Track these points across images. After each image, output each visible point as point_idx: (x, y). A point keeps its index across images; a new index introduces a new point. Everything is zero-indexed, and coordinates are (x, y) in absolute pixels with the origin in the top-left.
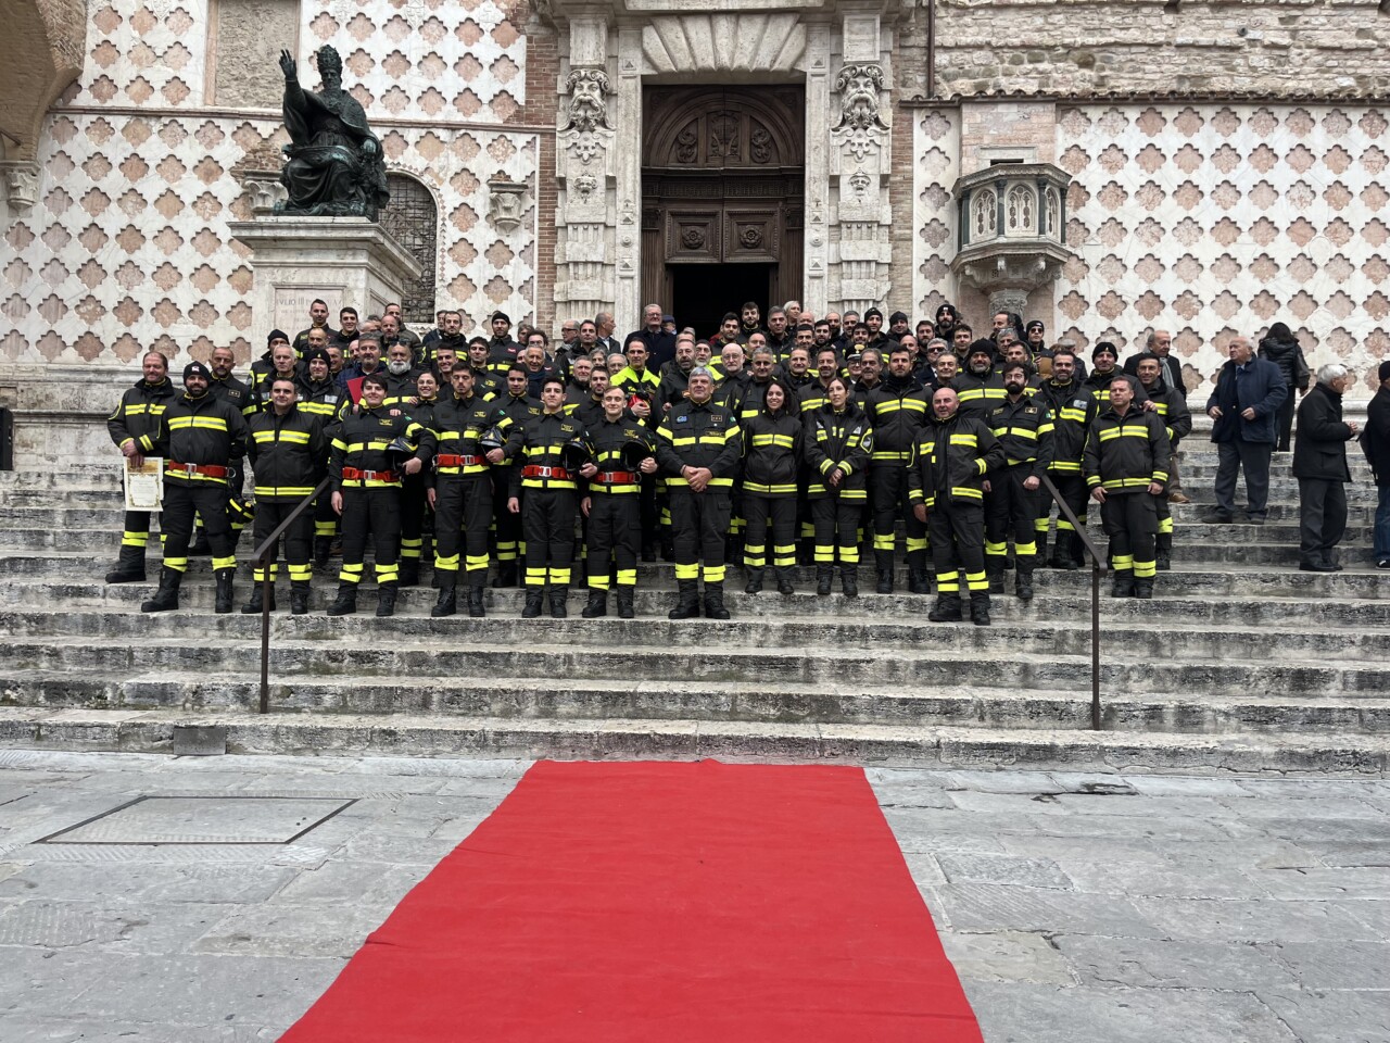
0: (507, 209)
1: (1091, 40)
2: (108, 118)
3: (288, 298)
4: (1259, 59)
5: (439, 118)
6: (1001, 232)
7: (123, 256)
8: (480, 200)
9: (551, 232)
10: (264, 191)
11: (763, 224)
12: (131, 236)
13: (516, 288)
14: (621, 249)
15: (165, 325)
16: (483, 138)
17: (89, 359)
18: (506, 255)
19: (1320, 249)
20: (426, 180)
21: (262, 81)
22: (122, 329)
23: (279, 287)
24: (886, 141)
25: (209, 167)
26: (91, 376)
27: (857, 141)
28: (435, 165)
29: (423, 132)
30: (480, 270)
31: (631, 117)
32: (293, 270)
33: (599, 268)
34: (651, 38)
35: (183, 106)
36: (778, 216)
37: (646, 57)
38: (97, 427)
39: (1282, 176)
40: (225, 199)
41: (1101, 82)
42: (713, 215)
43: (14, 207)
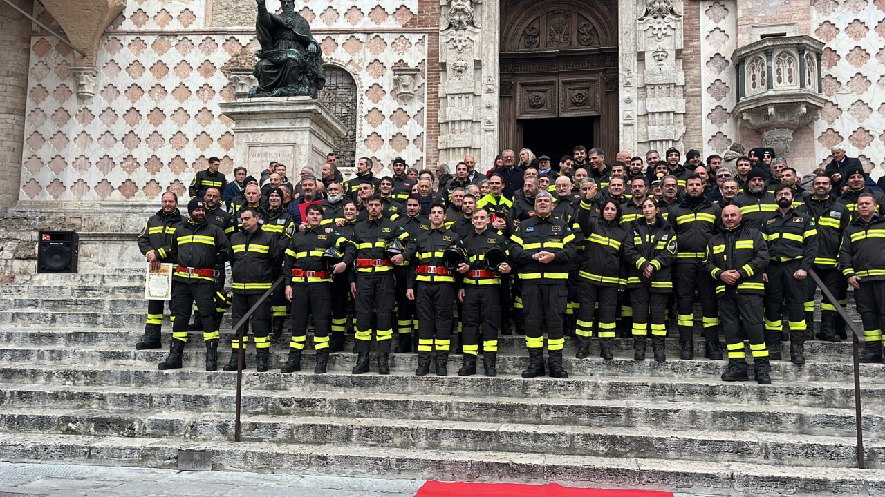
0: (405, 86)
2: (142, 38)
3: (257, 152)
5: (359, 26)
6: (770, 87)
7: (151, 129)
8: (387, 81)
9: (436, 101)
10: (242, 82)
11: (588, 88)
12: (157, 115)
13: (411, 141)
14: (485, 111)
15: (177, 174)
16: (389, 38)
17: (128, 197)
18: (405, 118)
20: (349, 69)
21: (242, 9)
22: (150, 177)
23: (251, 145)
24: (679, 25)
25: (207, 68)
26: (129, 209)
27: (657, 26)
28: (356, 58)
29: (348, 36)
30: (387, 129)
31: (492, 18)
32: (260, 134)
33: (469, 124)
35: (191, 28)
36: (599, 83)
38: (132, 243)
40: (217, 88)
42: (551, 84)
43: (82, 97)
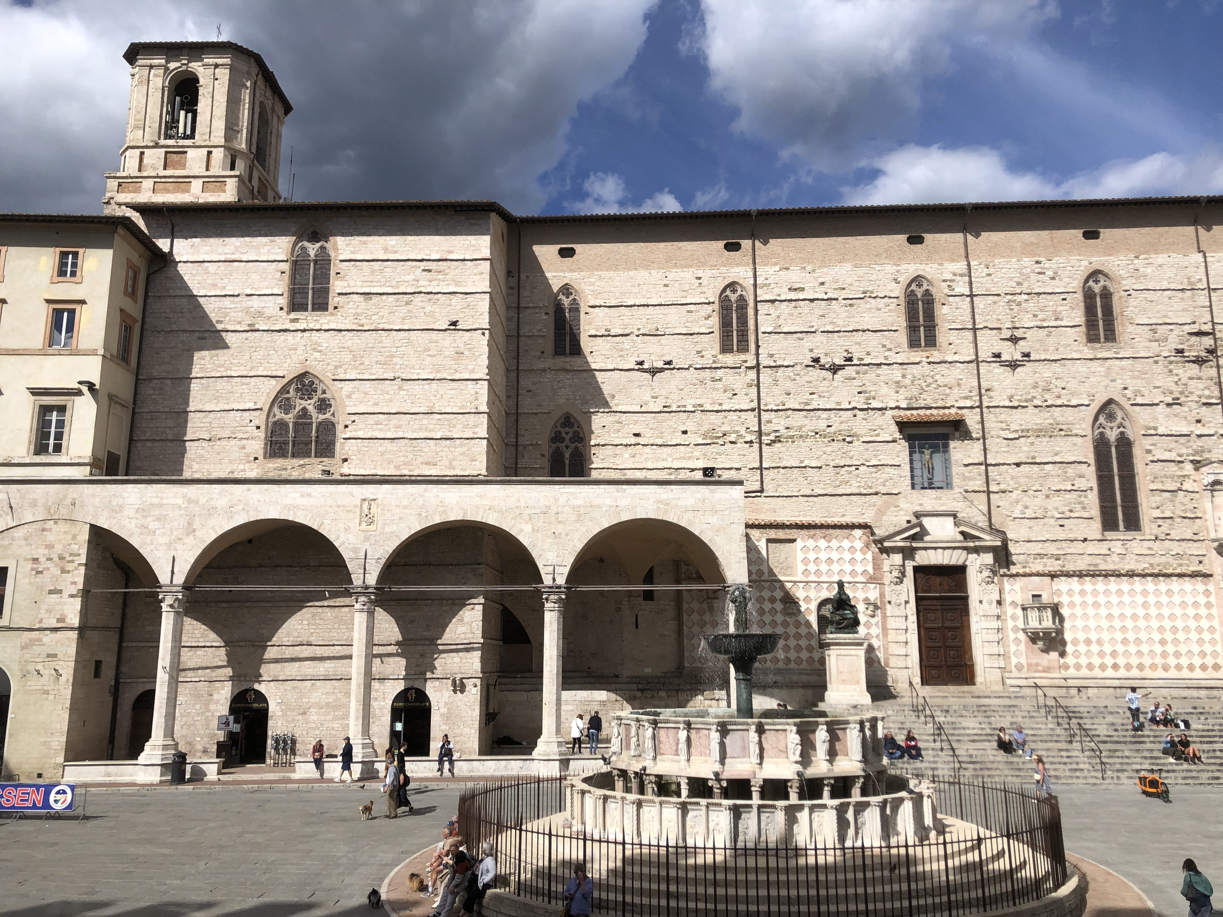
0: (871, 611)
1: (1059, 553)
3: (841, 658)
4: (1116, 558)
5: (844, 579)
6: (1040, 624)
9: (885, 617)
13: (874, 636)
14: (911, 624)
16: (860, 586)
18: (870, 625)
19: (1142, 623)
21: (784, 568)
24: (997, 588)
25: (773, 600)
27: (988, 589)
31: (910, 579)
33: (904, 630)
34: (916, 555)
35: (762, 578)
37: (915, 561)
39: (1126, 599)
40: (779, 609)
41: (1064, 566)
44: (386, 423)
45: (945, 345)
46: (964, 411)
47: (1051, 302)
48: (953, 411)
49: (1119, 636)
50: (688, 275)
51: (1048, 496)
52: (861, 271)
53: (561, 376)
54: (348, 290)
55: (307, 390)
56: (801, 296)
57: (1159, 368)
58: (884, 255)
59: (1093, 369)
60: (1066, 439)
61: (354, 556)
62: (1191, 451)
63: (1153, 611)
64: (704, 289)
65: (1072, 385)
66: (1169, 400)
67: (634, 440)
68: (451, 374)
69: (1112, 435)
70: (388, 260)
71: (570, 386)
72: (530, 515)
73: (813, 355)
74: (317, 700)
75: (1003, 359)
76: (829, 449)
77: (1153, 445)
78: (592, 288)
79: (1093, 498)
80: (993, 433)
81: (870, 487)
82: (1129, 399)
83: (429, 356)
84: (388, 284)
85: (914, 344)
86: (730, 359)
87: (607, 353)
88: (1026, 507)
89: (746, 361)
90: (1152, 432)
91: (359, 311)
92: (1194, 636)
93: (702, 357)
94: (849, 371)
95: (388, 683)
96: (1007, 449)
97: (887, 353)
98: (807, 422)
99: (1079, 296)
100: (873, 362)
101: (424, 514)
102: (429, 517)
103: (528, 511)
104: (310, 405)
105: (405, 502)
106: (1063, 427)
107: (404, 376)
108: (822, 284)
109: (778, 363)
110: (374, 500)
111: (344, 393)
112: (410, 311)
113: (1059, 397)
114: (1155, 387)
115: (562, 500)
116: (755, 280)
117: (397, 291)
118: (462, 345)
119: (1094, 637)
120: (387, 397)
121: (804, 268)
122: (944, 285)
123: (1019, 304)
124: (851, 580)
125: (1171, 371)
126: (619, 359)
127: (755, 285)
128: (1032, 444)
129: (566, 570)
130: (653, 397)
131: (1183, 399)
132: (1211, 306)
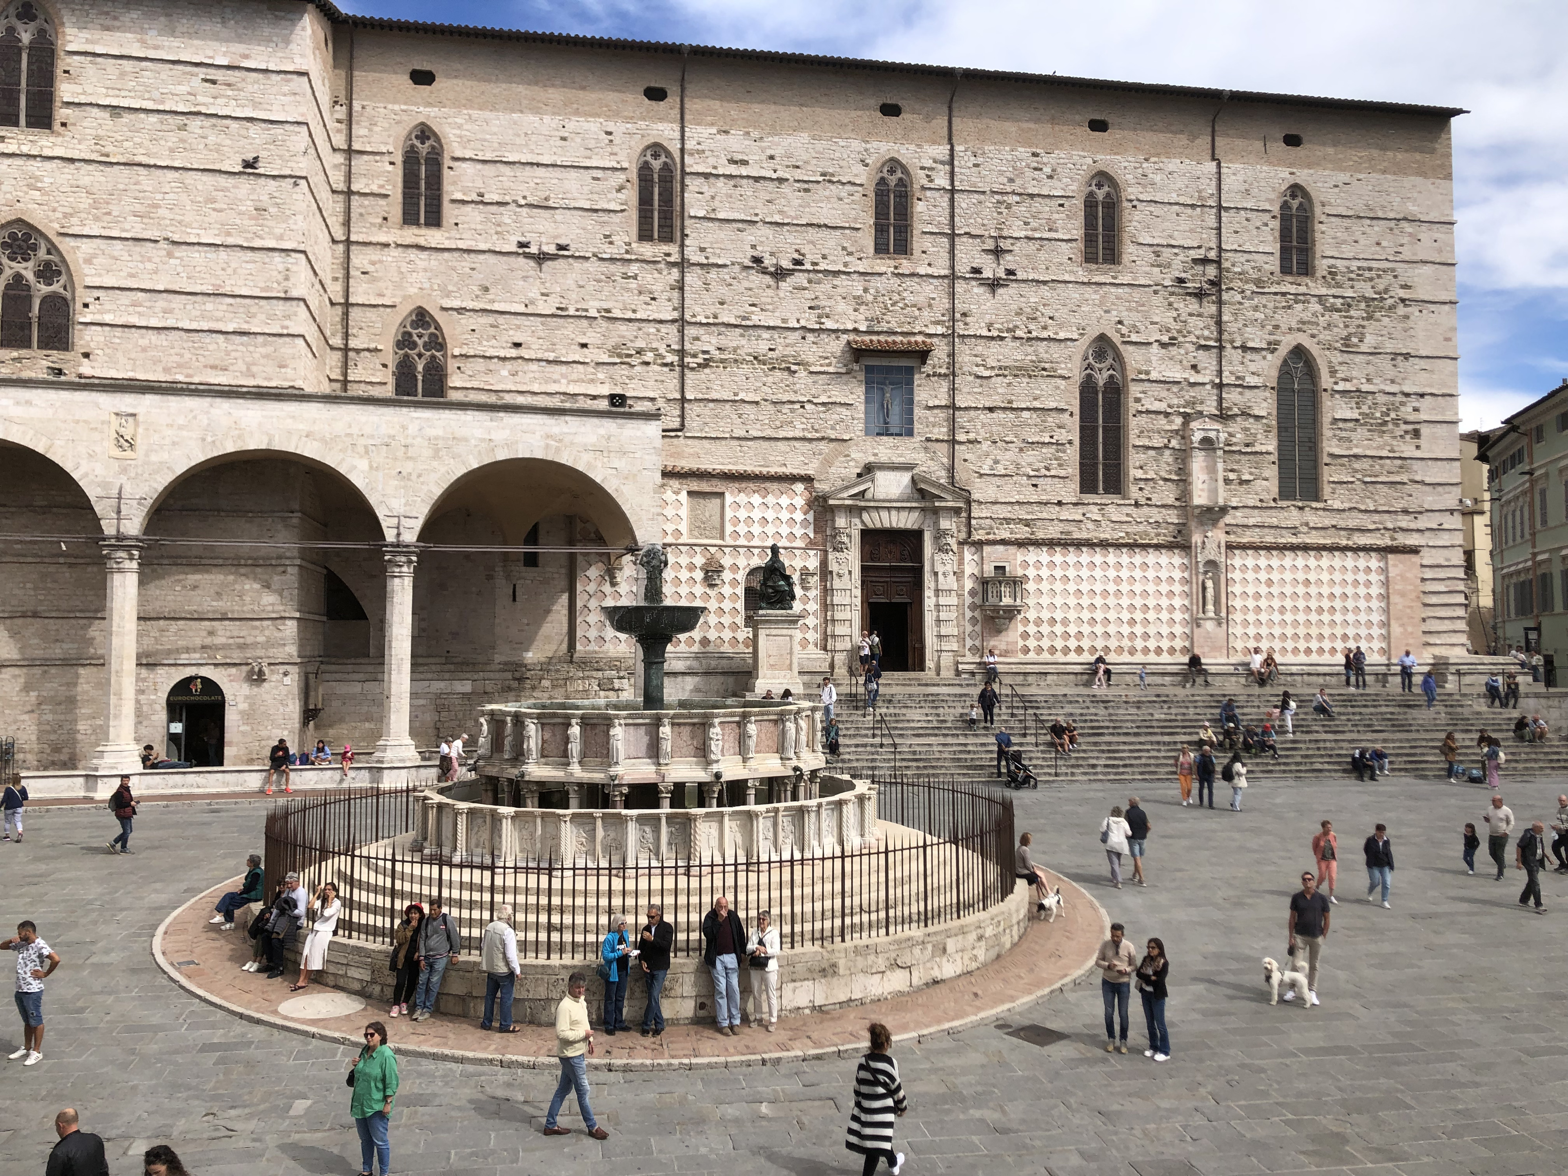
0: (809, 583)
1: (1028, 517)
3: (771, 640)
4: (1090, 525)
6: (1001, 600)
9: (825, 590)
11: (906, 587)
16: (798, 552)
18: (806, 601)
19: (1111, 601)
21: (708, 528)
23: (767, 635)
24: (955, 558)
25: (692, 567)
27: (944, 558)
31: (857, 546)
32: (773, 630)
33: (846, 606)
34: (865, 516)
35: (680, 541)
36: (912, 584)
37: (862, 522)
39: (1098, 573)
40: (698, 579)
41: (1033, 533)
42: (887, 583)
43: (613, 584)
44: (148, 304)
45: (917, 252)
46: (935, 340)
47: (1045, 208)
48: (920, 338)
49: (1086, 615)
50: (593, 127)
51: (1021, 450)
52: (820, 145)
53: (413, 254)
54: (83, 99)
55: (20, 247)
56: (744, 171)
57: (1157, 300)
58: (851, 127)
59: (1087, 296)
60: (1048, 380)
61: (103, 494)
62: (1182, 402)
63: (1125, 588)
64: (616, 149)
65: (1062, 314)
66: (1165, 339)
67: (514, 353)
68: (247, 239)
69: (1101, 379)
70: (146, 59)
71: (425, 270)
72: (366, 447)
73: (755, 254)
74: (52, 693)
75: (984, 275)
76: (770, 379)
77: (1144, 392)
78: (458, 132)
79: (1073, 454)
80: (965, 369)
81: (816, 431)
82: (1123, 335)
83: (214, 210)
84: (147, 96)
85: (881, 249)
86: (648, 250)
87: (479, 227)
88: (996, 462)
89: (668, 255)
90: (1143, 376)
91: (100, 132)
92: (1165, 616)
93: (611, 243)
94: (800, 279)
95: (161, 671)
96: (980, 390)
97: (848, 259)
98: (743, 342)
99: (1079, 203)
100: (830, 268)
101: (209, 439)
102: (218, 443)
103: (362, 441)
104: (27, 270)
105: (181, 421)
106: (1047, 366)
107: (176, 238)
108: (772, 157)
109: (711, 261)
110: (134, 415)
111: (80, 255)
112: (182, 140)
113: (1045, 328)
114: (1152, 323)
115: (413, 429)
116: (683, 144)
117: (161, 108)
118: (265, 198)
119: (1058, 616)
120: (149, 266)
121: (748, 133)
122: (922, 173)
123: (1009, 206)
124: (788, 544)
125: (1170, 304)
126: (495, 237)
127: (682, 150)
128: (1009, 384)
129: (418, 525)
130: (543, 294)
131: (1181, 339)
132: (1219, 229)
